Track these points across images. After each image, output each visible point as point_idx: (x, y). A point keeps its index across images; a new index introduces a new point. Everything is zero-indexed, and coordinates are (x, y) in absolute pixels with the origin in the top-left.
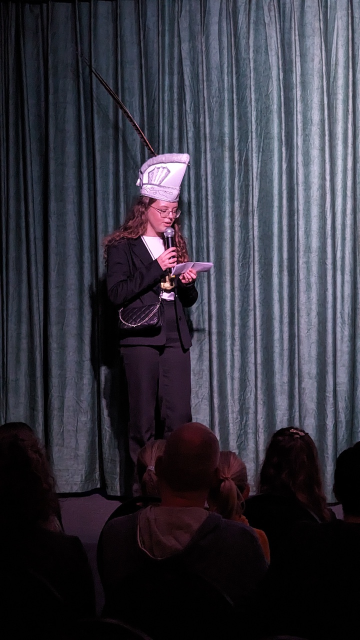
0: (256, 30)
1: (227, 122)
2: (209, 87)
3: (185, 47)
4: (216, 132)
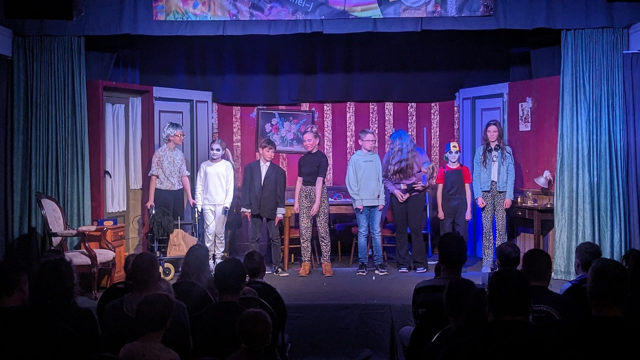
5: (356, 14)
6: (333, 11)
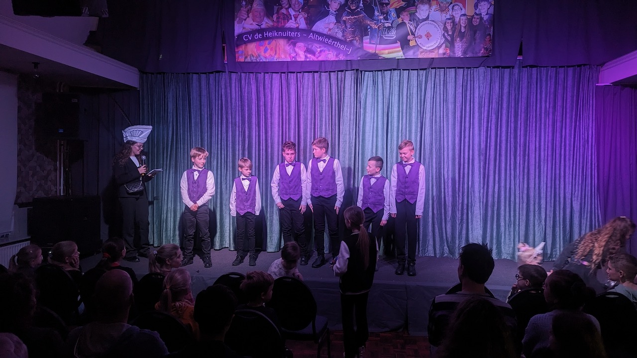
0: (248, 86)
1: (237, 118)
2: (231, 105)
3: (223, 91)
4: (234, 121)
5: (383, 56)
6: (366, 54)
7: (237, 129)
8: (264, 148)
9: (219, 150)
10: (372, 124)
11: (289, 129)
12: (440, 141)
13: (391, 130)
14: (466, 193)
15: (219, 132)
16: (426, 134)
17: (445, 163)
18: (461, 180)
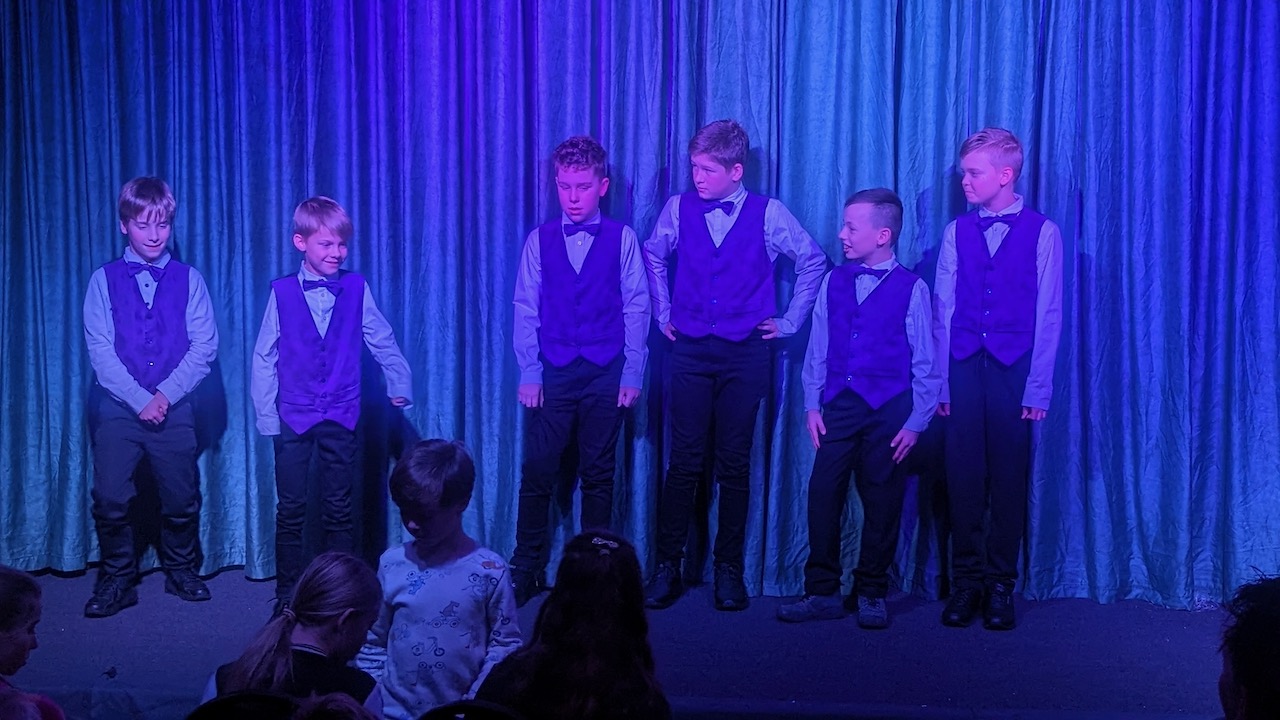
7: (272, 75)
8: (384, 156)
9: (198, 163)
10: (835, 52)
11: (487, 75)
12: (1117, 122)
13: (914, 79)
14: (1220, 341)
15: (197, 90)
16: (1058, 94)
17: (1138, 217)
18: (1204, 284)
